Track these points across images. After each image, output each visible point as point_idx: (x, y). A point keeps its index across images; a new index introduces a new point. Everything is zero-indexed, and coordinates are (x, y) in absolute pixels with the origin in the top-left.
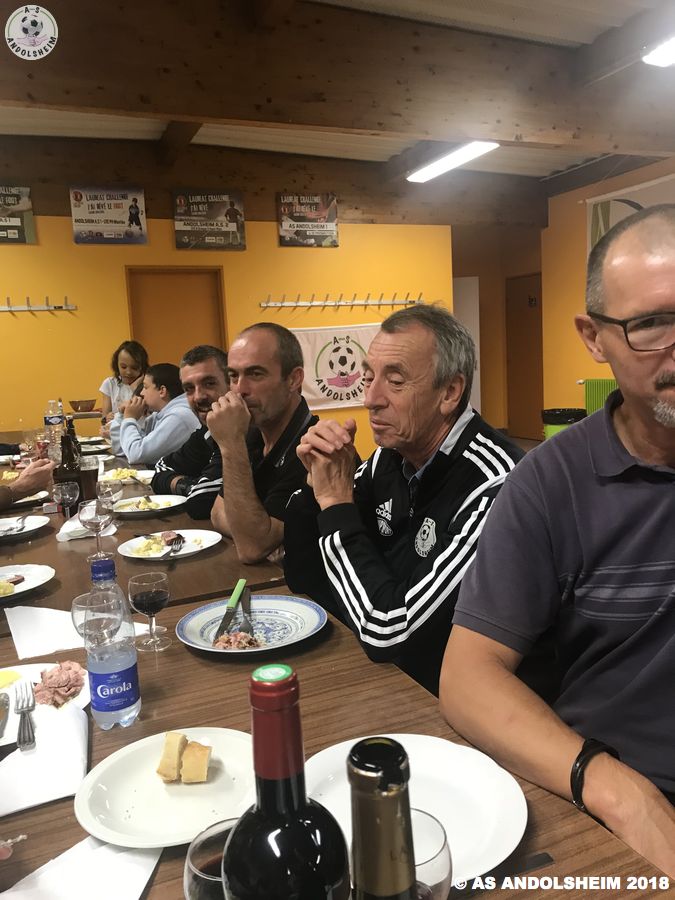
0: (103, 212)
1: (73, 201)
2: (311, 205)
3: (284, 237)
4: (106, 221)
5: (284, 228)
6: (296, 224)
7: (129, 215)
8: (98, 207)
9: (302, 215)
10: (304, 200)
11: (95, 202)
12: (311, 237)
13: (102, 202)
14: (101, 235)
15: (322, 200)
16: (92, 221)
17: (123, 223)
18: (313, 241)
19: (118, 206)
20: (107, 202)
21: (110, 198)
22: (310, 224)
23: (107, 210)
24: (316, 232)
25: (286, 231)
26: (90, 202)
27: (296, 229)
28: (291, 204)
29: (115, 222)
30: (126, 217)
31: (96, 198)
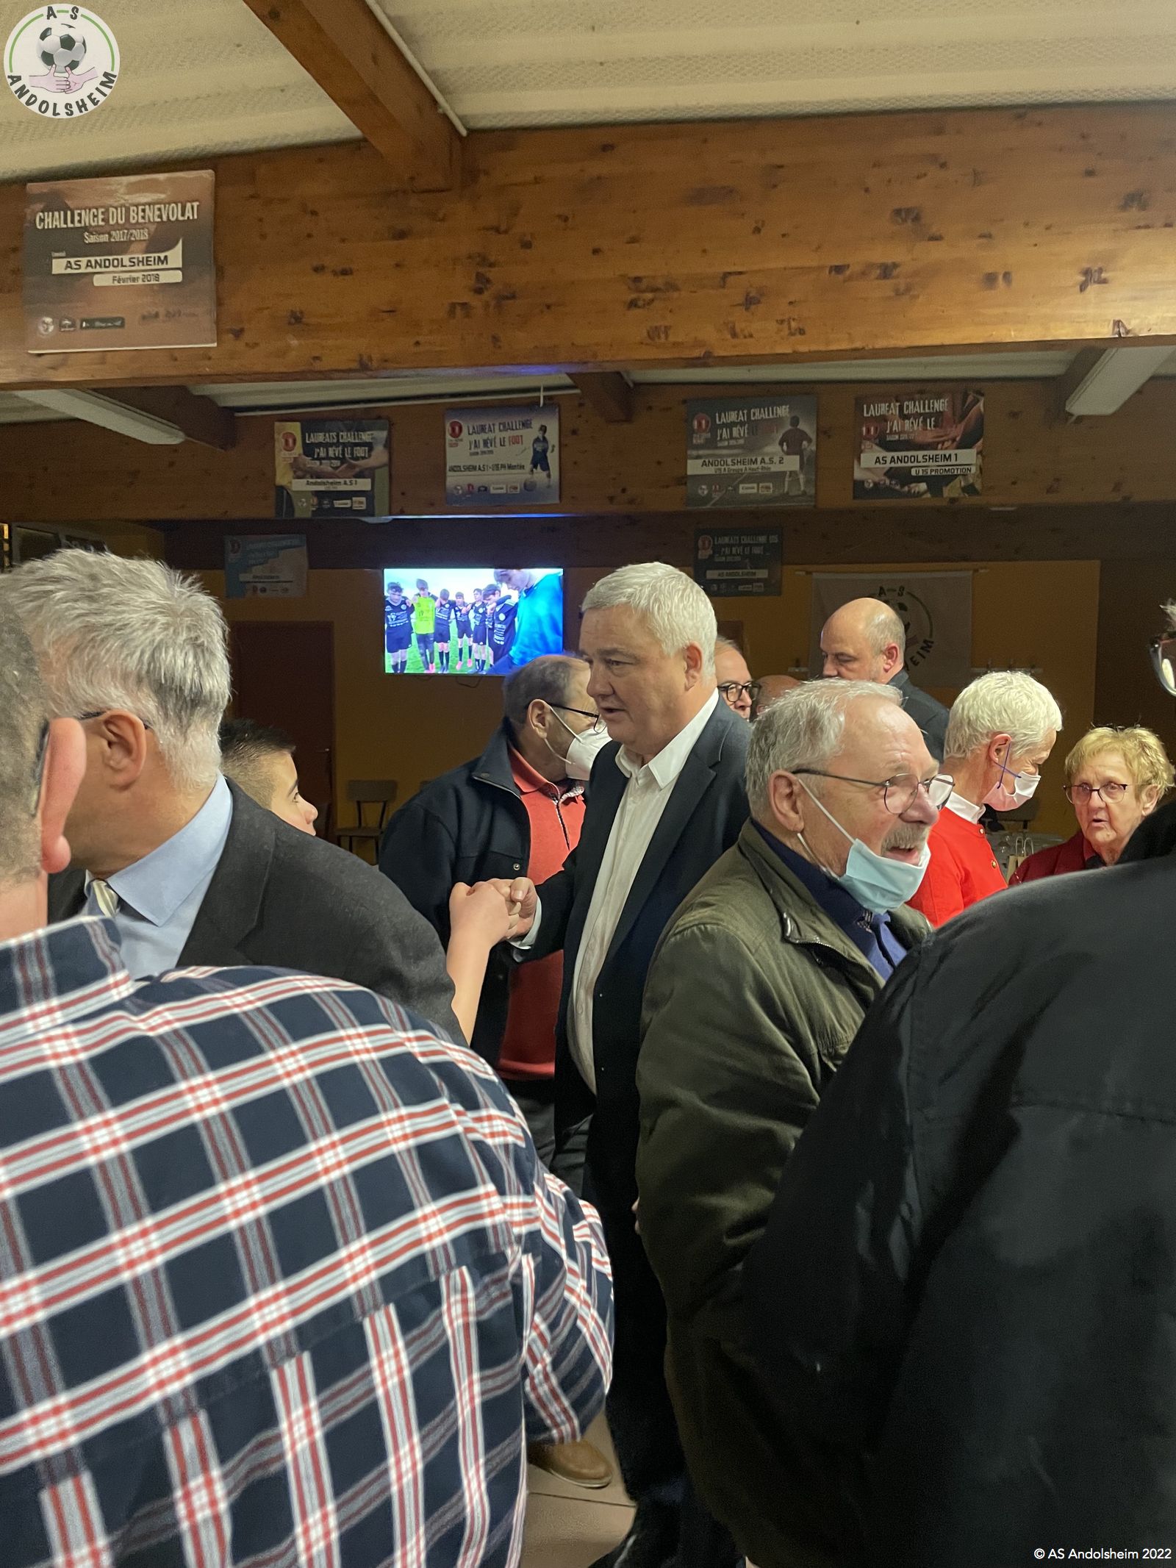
0: (491, 452)
1: (448, 437)
2: (926, 416)
3: (862, 482)
4: (496, 467)
5: (863, 464)
6: (889, 455)
7: (530, 454)
8: (485, 443)
9: (904, 437)
10: (910, 407)
11: (480, 437)
12: (919, 479)
13: (491, 436)
14: (486, 489)
15: (953, 407)
16: (474, 468)
17: (523, 467)
18: (923, 486)
19: (516, 440)
20: (498, 434)
21: (506, 428)
22: (920, 454)
23: (498, 449)
24: (932, 468)
25: (868, 469)
26: (475, 437)
27: (888, 465)
28: (884, 419)
29: (510, 467)
30: (527, 458)
31: (483, 429)
